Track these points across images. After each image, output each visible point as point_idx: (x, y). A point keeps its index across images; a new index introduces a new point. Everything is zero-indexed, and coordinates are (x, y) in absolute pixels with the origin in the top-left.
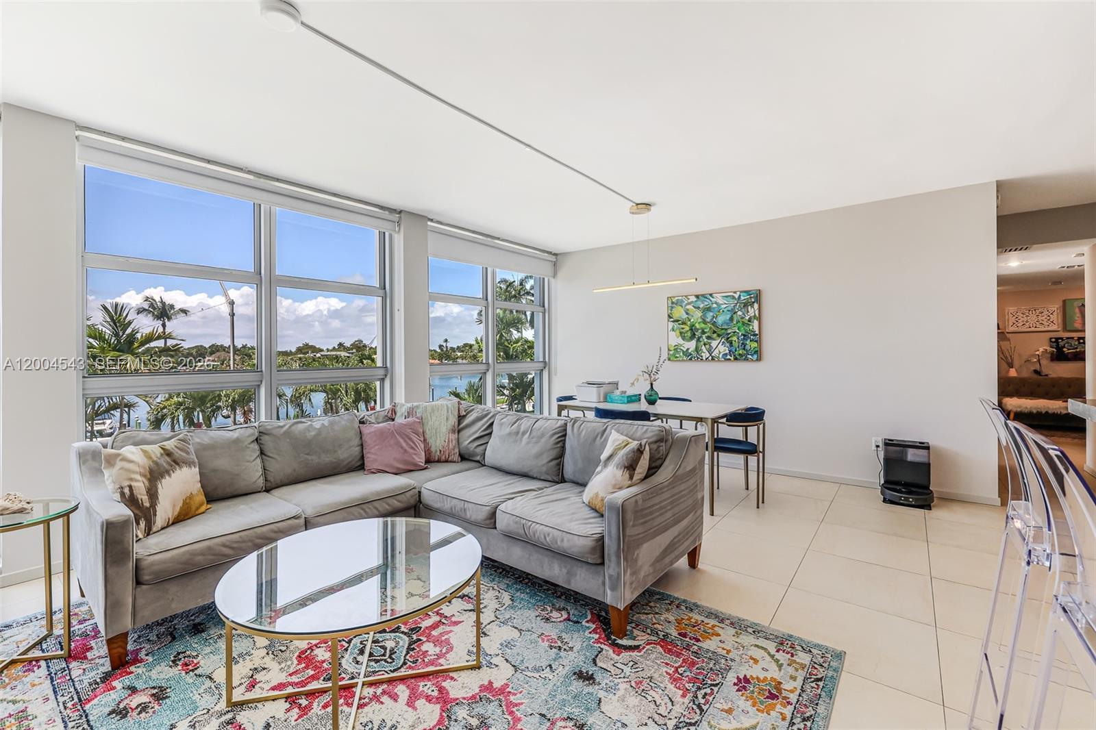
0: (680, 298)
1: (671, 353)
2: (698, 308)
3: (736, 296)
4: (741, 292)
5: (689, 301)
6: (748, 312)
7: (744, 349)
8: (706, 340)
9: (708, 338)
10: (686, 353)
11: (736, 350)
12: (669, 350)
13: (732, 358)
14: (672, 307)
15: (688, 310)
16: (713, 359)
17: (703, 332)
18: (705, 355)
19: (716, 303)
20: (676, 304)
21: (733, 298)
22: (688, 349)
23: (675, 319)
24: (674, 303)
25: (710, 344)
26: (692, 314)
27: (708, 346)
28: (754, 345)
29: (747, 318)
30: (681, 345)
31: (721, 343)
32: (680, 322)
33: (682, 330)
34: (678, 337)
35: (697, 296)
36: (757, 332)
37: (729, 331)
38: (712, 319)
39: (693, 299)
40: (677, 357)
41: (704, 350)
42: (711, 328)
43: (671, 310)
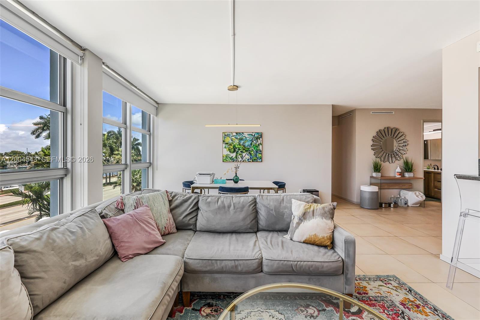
0: (229, 133)
1: (224, 158)
2: (237, 138)
3: (253, 134)
4: (255, 133)
5: (233, 135)
6: (258, 141)
7: (256, 157)
8: (240, 153)
9: (242, 152)
10: (232, 159)
11: (253, 157)
12: (223, 157)
13: (251, 161)
14: (225, 137)
15: (232, 139)
16: (243, 161)
17: (239, 149)
18: (240, 159)
19: (245, 137)
20: (227, 136)
21: (252, 135)
22: (232, 157)
23: (226, 143)
24: (226, 135)
25: (242, 154)
26: (234, 141)
27: (241, 156)
28: (260, 155)
29: (258, 144)
30: (229, 155)
31: (247, 154)
32: (229, 144)
33: (229, 148)
34: (227, 151)
35: (237, 133)
36: (261, 150)
37: (250, 149)
38: (243, 144)
39: (235, 134)
40: (227, 160)
41: (240, 157)
42: (242, 148)
43: (224, 139)
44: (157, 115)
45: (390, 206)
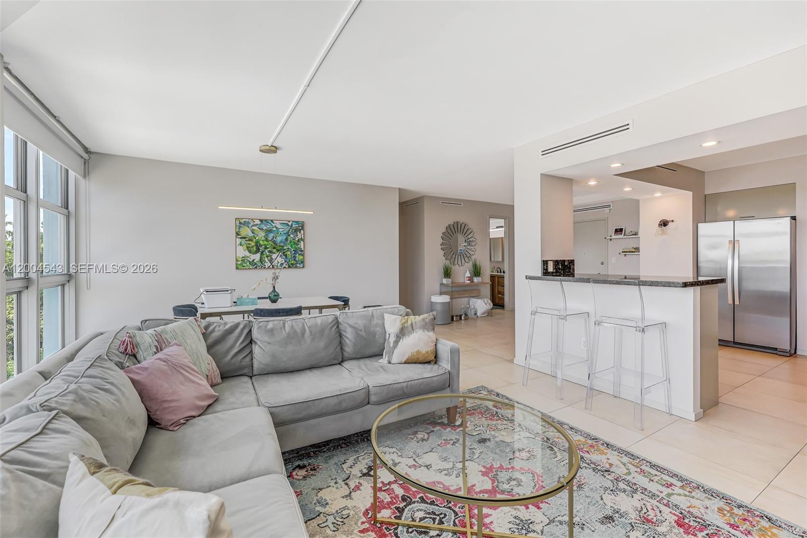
0: (247, 220)
1: (239, 263)
2: (262, 229)
3: (290, 224)
4: (293, 221)
5: (255, 223)
6: (297, 235)
7: (295, 260)
8: (268, 253)
9: (270, 252)
10: (252, 263)
11: (289, 261)
12: (237, 260)
13: (287, 266)
14: (240, 227)
15: (254, 230)
16: (273, 267)
17: (266, 248)
18: (268, 264)
19: (276, 227)
20: (243, 225)
21: (288, 225)
22: (254, 260)
23: (243, 236)
24: (241, 223)
25: (271, 256)
26: (257, 233)
27: (269, 258)
28: (301, 257)
29: (297, 239)
30: (248, 257)
31: (279, 256)
32: (247, 239)
33: (249, 246)
34: (245, 251)
35: (261, 221)
36: (303, 249)
37: (285, 248)
38: (273, 239)
39: (258, 222)
40: (244, 266)
41: (267, 261)
42: (271, 245)
43: (239, 229)
44: (86, 174)
45: (461, 319)
